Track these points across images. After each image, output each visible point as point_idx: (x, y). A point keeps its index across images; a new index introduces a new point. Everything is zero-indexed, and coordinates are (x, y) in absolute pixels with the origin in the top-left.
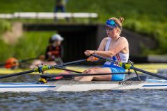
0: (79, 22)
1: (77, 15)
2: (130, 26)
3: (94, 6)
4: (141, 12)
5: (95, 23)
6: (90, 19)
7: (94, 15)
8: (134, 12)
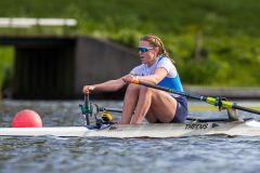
0: (47, 33)
1: (44, 22)
2: (126, 40)
3: (71, 7)
4: (144, 18)
5: (72, 34)
6: (65, 27)
7: (71, 22)
8: (134, 18)
